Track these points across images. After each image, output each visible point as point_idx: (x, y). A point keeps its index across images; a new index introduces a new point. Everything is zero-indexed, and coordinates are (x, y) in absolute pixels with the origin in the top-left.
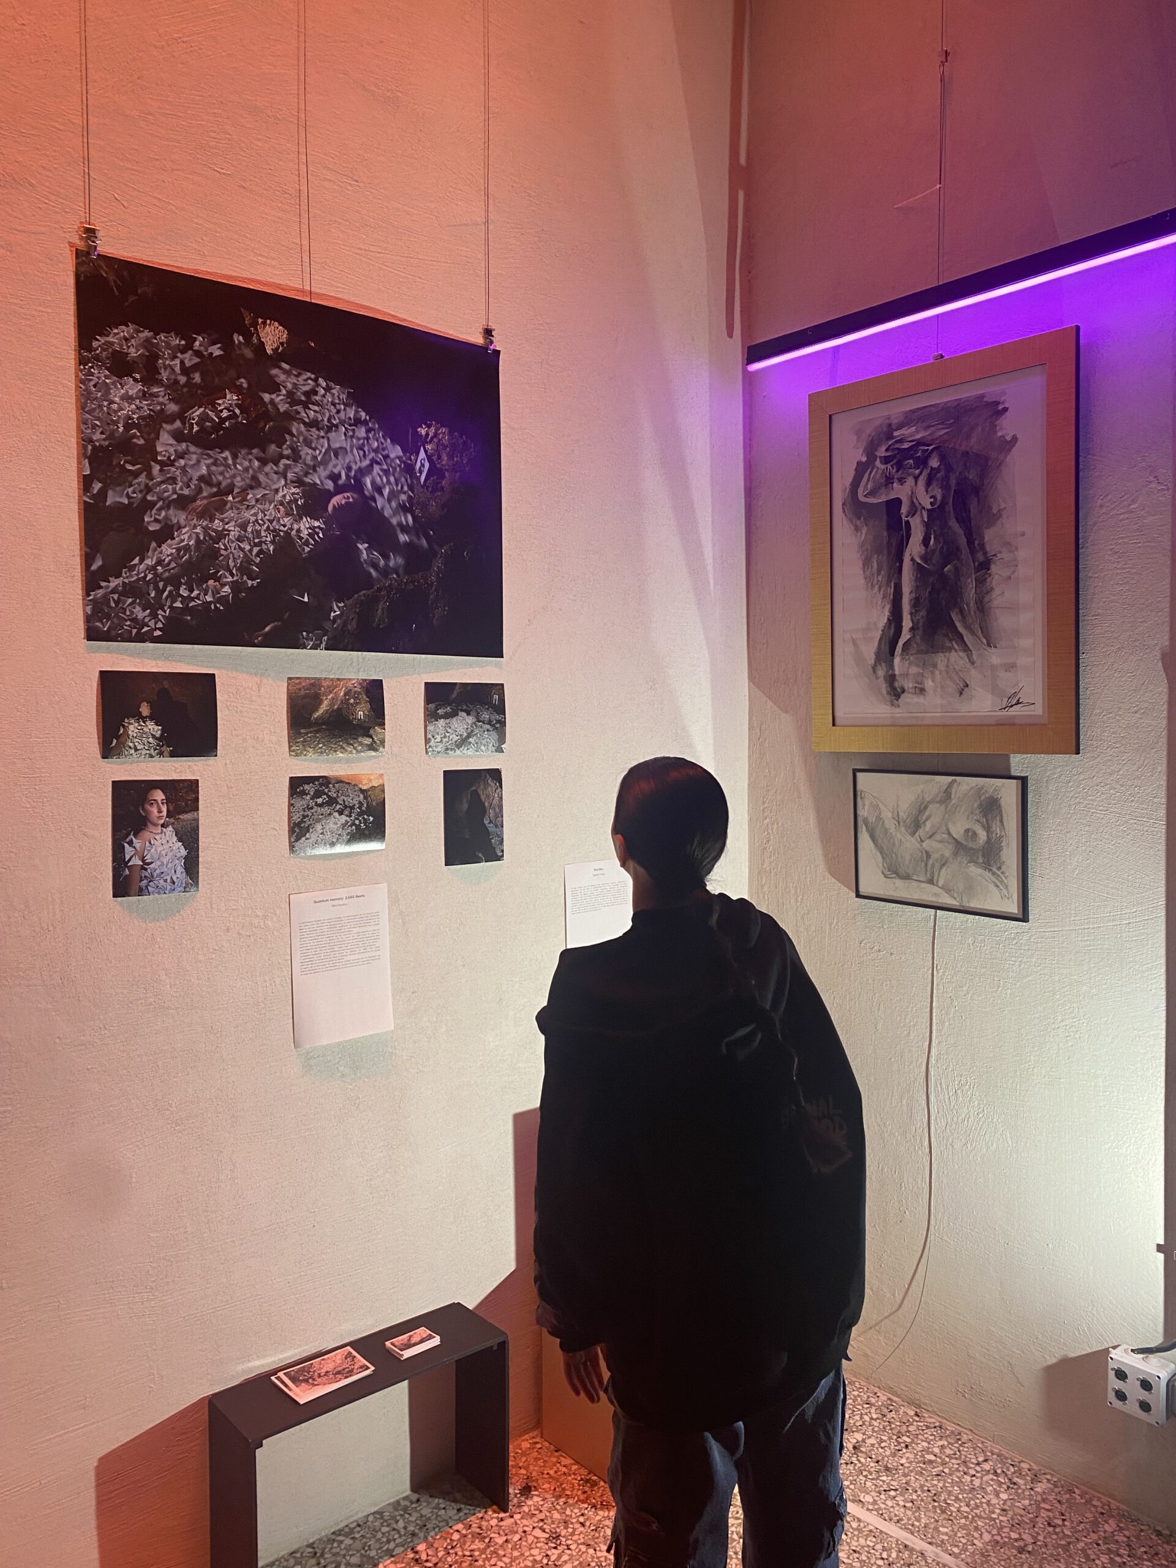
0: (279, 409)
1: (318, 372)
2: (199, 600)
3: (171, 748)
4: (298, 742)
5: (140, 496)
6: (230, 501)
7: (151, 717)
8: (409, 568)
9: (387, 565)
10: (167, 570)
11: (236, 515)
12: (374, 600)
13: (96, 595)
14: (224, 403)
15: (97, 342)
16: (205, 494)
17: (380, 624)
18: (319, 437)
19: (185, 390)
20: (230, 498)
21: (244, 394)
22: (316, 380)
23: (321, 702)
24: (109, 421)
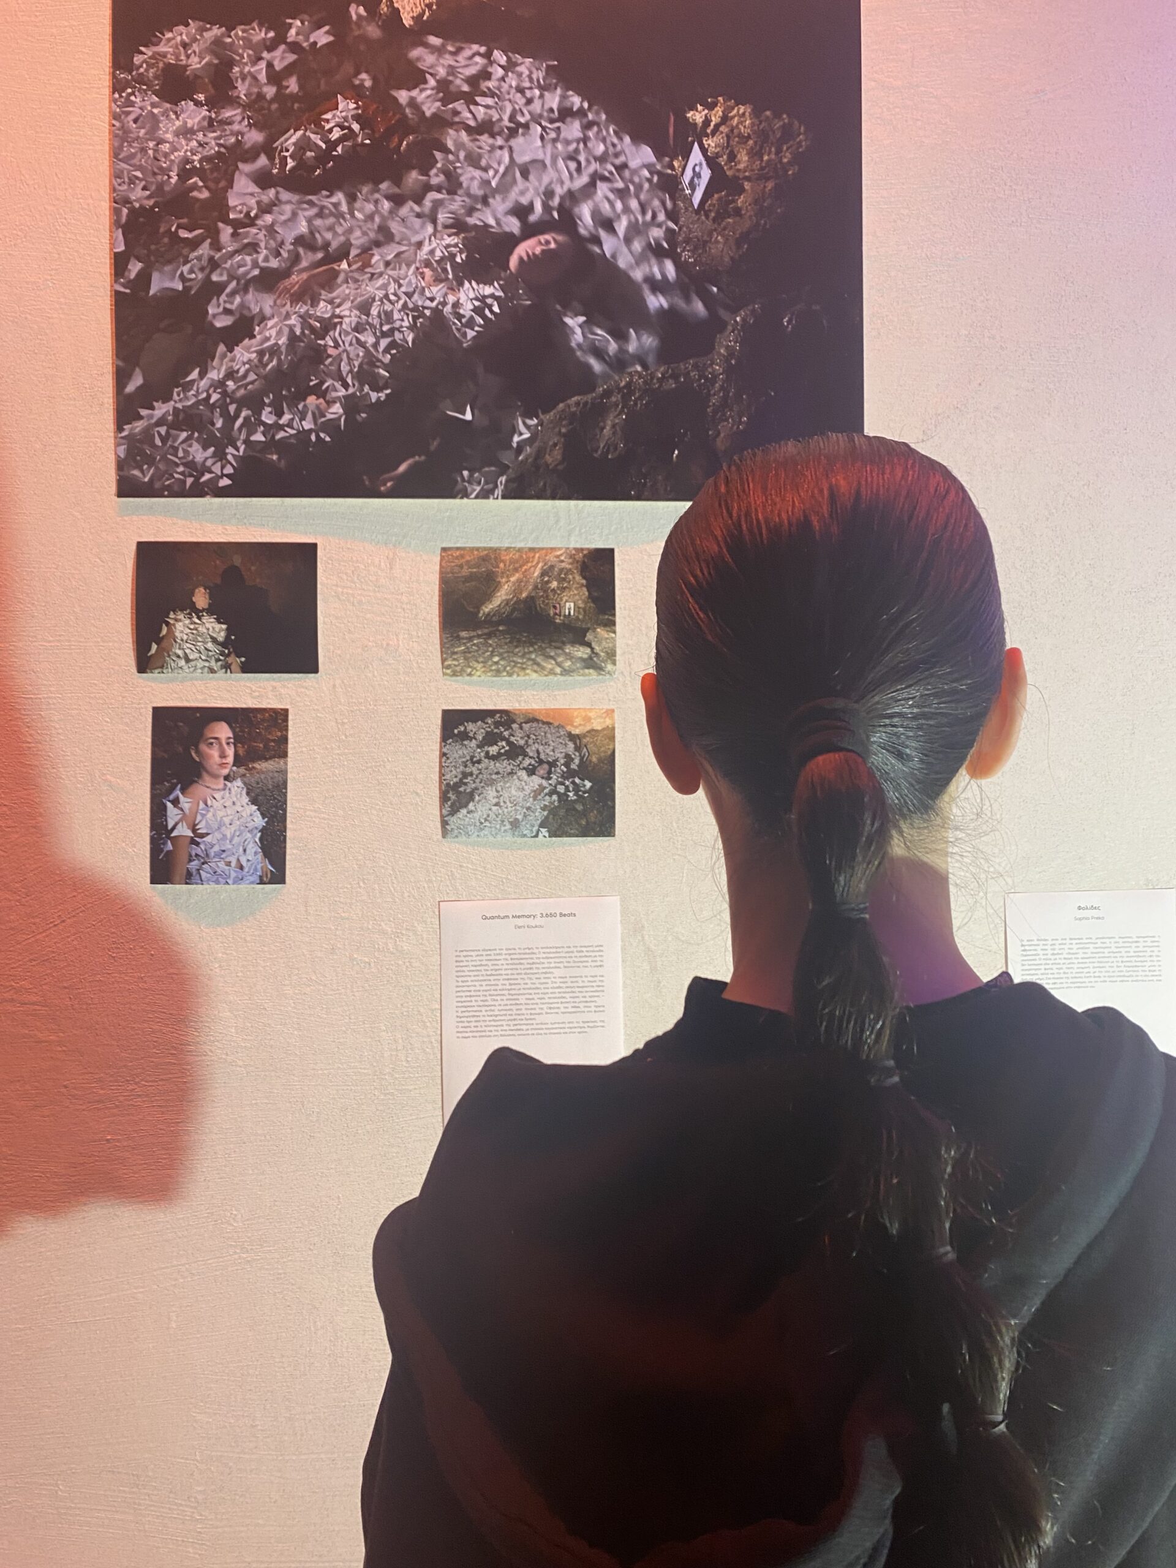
0: (423, 113)
1: (490, 39)
2: (292, 428)
3: (243, 659)
4: (456, 653)
5: (200, 276)
6: (344, 271)
7: (210, 611)
8: (665, 354)
9: (622, 350)
10: (242, 386)
11: (353, 292)
12: (596, 412)
13: (131, 429)
14: (334, 116)
15: (140, 56)
16: (304, 264)
17: (608, 452)
18: (493, 148)
19: (274, 106)
20: (344, 265)
21: (366, 97)
22: (488, 55)
23: (497, 586)
24: (156, 170)
